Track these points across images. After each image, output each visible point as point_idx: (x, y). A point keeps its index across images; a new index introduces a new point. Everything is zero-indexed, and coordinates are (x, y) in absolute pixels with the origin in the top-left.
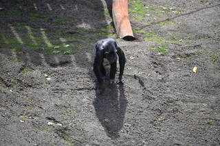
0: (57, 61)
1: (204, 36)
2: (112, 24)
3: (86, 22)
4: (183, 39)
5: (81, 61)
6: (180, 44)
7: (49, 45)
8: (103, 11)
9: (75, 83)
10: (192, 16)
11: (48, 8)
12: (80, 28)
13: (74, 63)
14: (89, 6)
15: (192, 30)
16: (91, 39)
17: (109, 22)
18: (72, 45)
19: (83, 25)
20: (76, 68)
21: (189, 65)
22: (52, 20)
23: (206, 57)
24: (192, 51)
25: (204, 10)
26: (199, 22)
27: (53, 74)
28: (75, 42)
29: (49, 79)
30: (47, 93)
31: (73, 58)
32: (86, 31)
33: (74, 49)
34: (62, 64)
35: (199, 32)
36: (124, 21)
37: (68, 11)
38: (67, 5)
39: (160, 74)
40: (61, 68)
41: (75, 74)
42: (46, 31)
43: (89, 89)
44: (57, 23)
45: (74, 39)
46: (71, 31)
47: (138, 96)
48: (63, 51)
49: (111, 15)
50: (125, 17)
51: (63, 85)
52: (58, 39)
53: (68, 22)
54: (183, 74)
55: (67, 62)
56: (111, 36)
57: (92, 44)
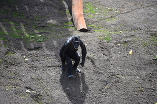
0: (33, 47)
1: (137, 29)
2: (72, 20)
3: (53, 19)
4: (122, 30)
5: (50, 46)
6: (120, 34)
7: (27, 35)
8: (65, 11)
9: (45, 62)
10: (128, 14)
11: (26, 9)
12: (49, 23)
13: (45, 48)
14: (55, 8)
15: (128, 24)
16: (57, 31)
17: (69, 19)
18: (43, 35)
19: (51, 21)
20: (46, 52)
21: (127, 49)
22: (28, 17)
23: (139, 44)
24: (129, 40)
25: (137, 10)
26: (133, 19)
27: (29, 56)
28: (45, 33)
29: (26, 59)
30: (25, 69)
31: (44, 45)
32: (53, 25)
33: (44, 38)
34: (36, 49)
35: (134, 25)
36: (80, 18)
37: (40, 11)
38: (39, 7)
39: (106, 55)
40: (35, 52)
41: (45, 56)
42: (24, 25)
43: (55, 67)
44: (32, 20)
45: (44, 31)
46: (42, 25)
47: (90, 71)
48: (36, 40)
49: (71, 14)
50: (80, 15)
51: (37, 64)
52: (33, 31)
53: (40, 19)
54: (123, 55)
55: (40, 47)
56: (71, 29)
57: (57, 34)
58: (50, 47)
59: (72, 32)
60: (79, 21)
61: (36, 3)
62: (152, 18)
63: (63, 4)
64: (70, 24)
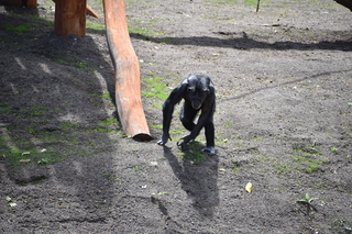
0: (27, 175)
1: (263, 134)
2: (116, 115)
3: (73, 112)
4: (229, 137)
5: (66, 174)
6: (225, 146)
7: (14, 149)
8: (101, 93)
9: (56, 211)
10: (243, 101)
11: (11, 90)
12: (64, 122)
13: (54, 179)
14: (78, 87)
15: (243, 123)
16: (82, 139)
17: (110, 112)
18: (51, 149)
19: (69, 118)
20: (59, 187)
21: (240, 180)
22: (18, 109)
23: (267, 167)
24: (244, 158)
25: (262, 91)
26: (254, 111)
27: (20, 197)
28: (56, 144)
29: (13, 205)
30: (11, 227)
31: (52, 171)
32: (74, 126)
33: (54, 155)
34: (35, 180)
35: (255, 126)
36: (134, 110)
37: (44, 95)
38: (42, 85)
39: (193, 195)
40: (33, 187)
41: (55, 196)
42: (8, 127)
43: (78, 221)
44: (27, 115)
45: (53, 140)
46: (49, 126)
47: (158, 230)
48: (35, 160)
49: (114, 101)
50: (135, 104)
51: (36, 215)
52: (28, 139)
53: (44, 112)
54: (231, 194)
55: (43, 177)
56: (114, 135)
57: (83, 147)
58: (67, 177)
59: (116, 142)
60: (131, 117)
61: (35, 76)
62: (295, 109)
63: (96, 79)
64: (112, 123)
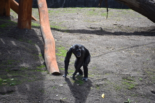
0: (5, 90)
1: (109, 72)
2: (45, 63)
3: (26, 62)
4: (94, 74)
5: (23, 90)
6: (92, 77)
8: (38, 54)
10: (100, 58)
12: (22, 67)
13: (17, 92)
14: (28, 51)
15: (100, 68)
16: (29, 74)
17: (42, 63)
18: (16, 79)
19: (24, 65)
20: (19, 95)
21: (99, 92)
22: (1, 61)
23: (111, 87)
24: (101, 83)
25: (109, 54)
26: (105, 62)
27: (2, 100)
31: (17, 88)
32: (26, 69)
33: (17, 81)
34: (9, 92)
35: (106, 69)
36: (53, 62)
37: (13, 55)
38: (12, 51)
39: (78, 99)
40: (8, 95)
41: (17, 99)
44: (5, 63)
45: (17, 75)
46: (15, 69)
48: (9, 83)
49: (44, 58)
50: (53, 59)
52: (6, 74)
53: (13, 63)
54: (95, 99)
55: (12, 91)
56: (44, 73)
57: (30, 78)
58: (23, 91)
59: (45, 75)
60: (51, 65)
61: (9, 46)
62: (123, 62)
63: (36, 48)
64: (43, 67)
